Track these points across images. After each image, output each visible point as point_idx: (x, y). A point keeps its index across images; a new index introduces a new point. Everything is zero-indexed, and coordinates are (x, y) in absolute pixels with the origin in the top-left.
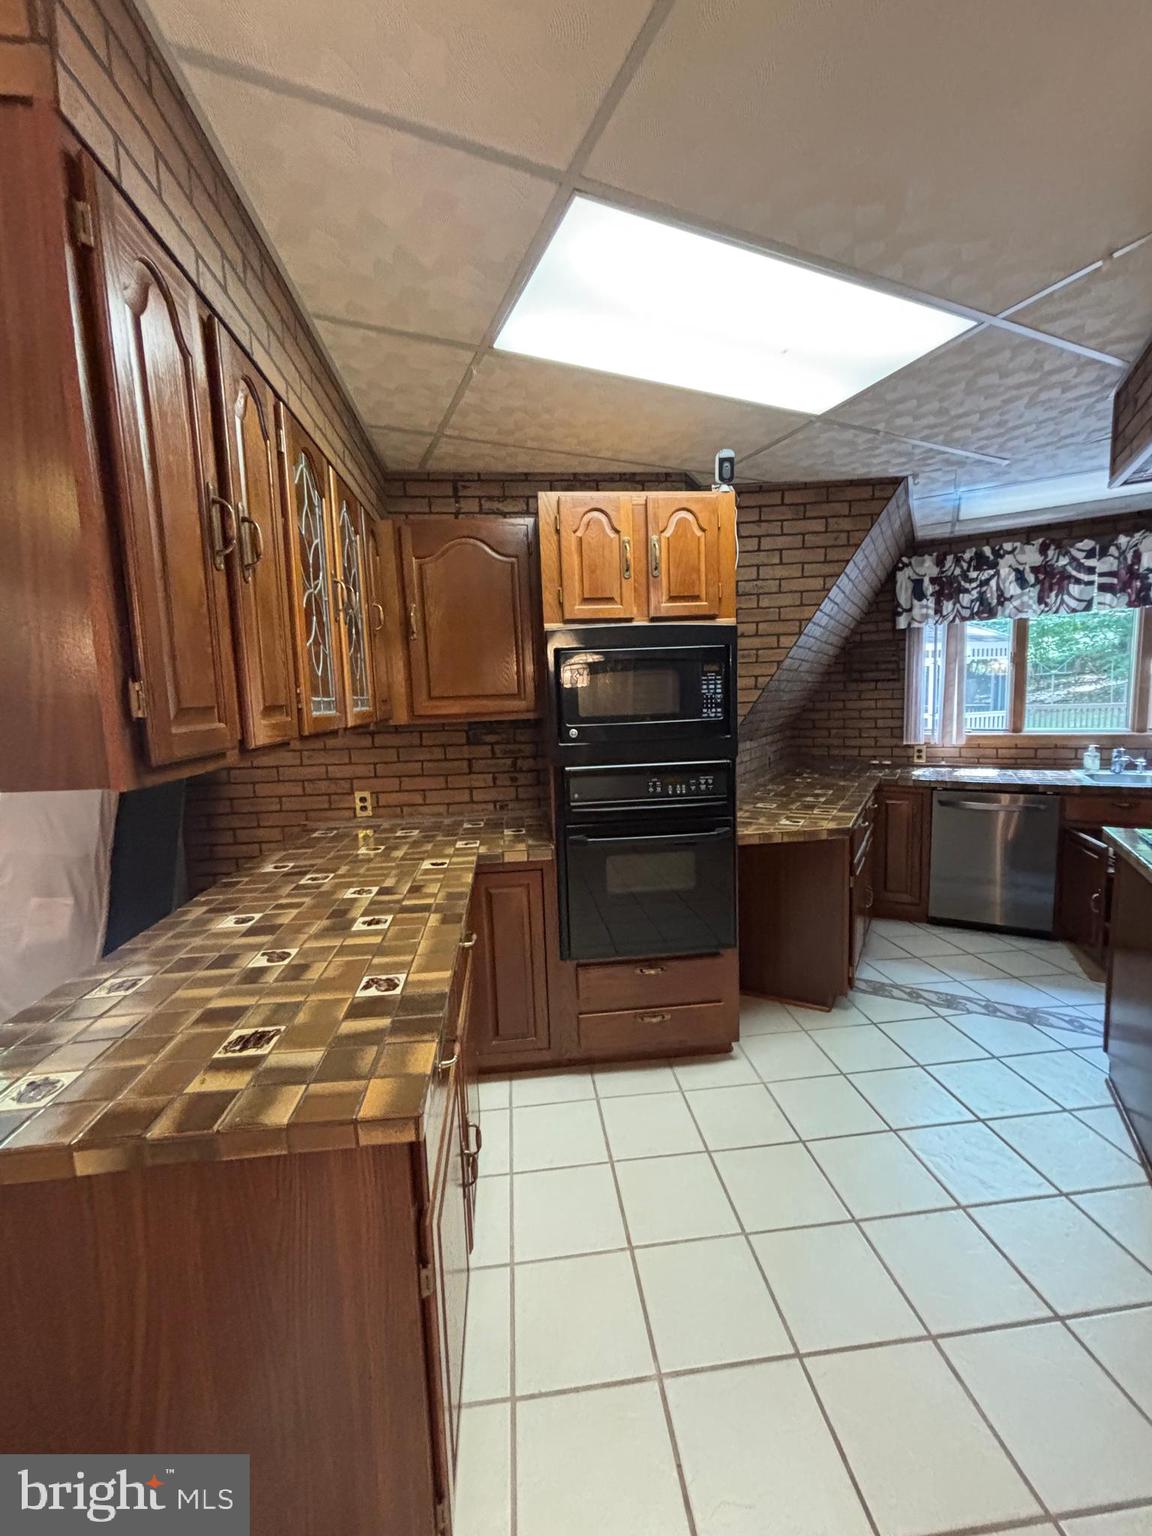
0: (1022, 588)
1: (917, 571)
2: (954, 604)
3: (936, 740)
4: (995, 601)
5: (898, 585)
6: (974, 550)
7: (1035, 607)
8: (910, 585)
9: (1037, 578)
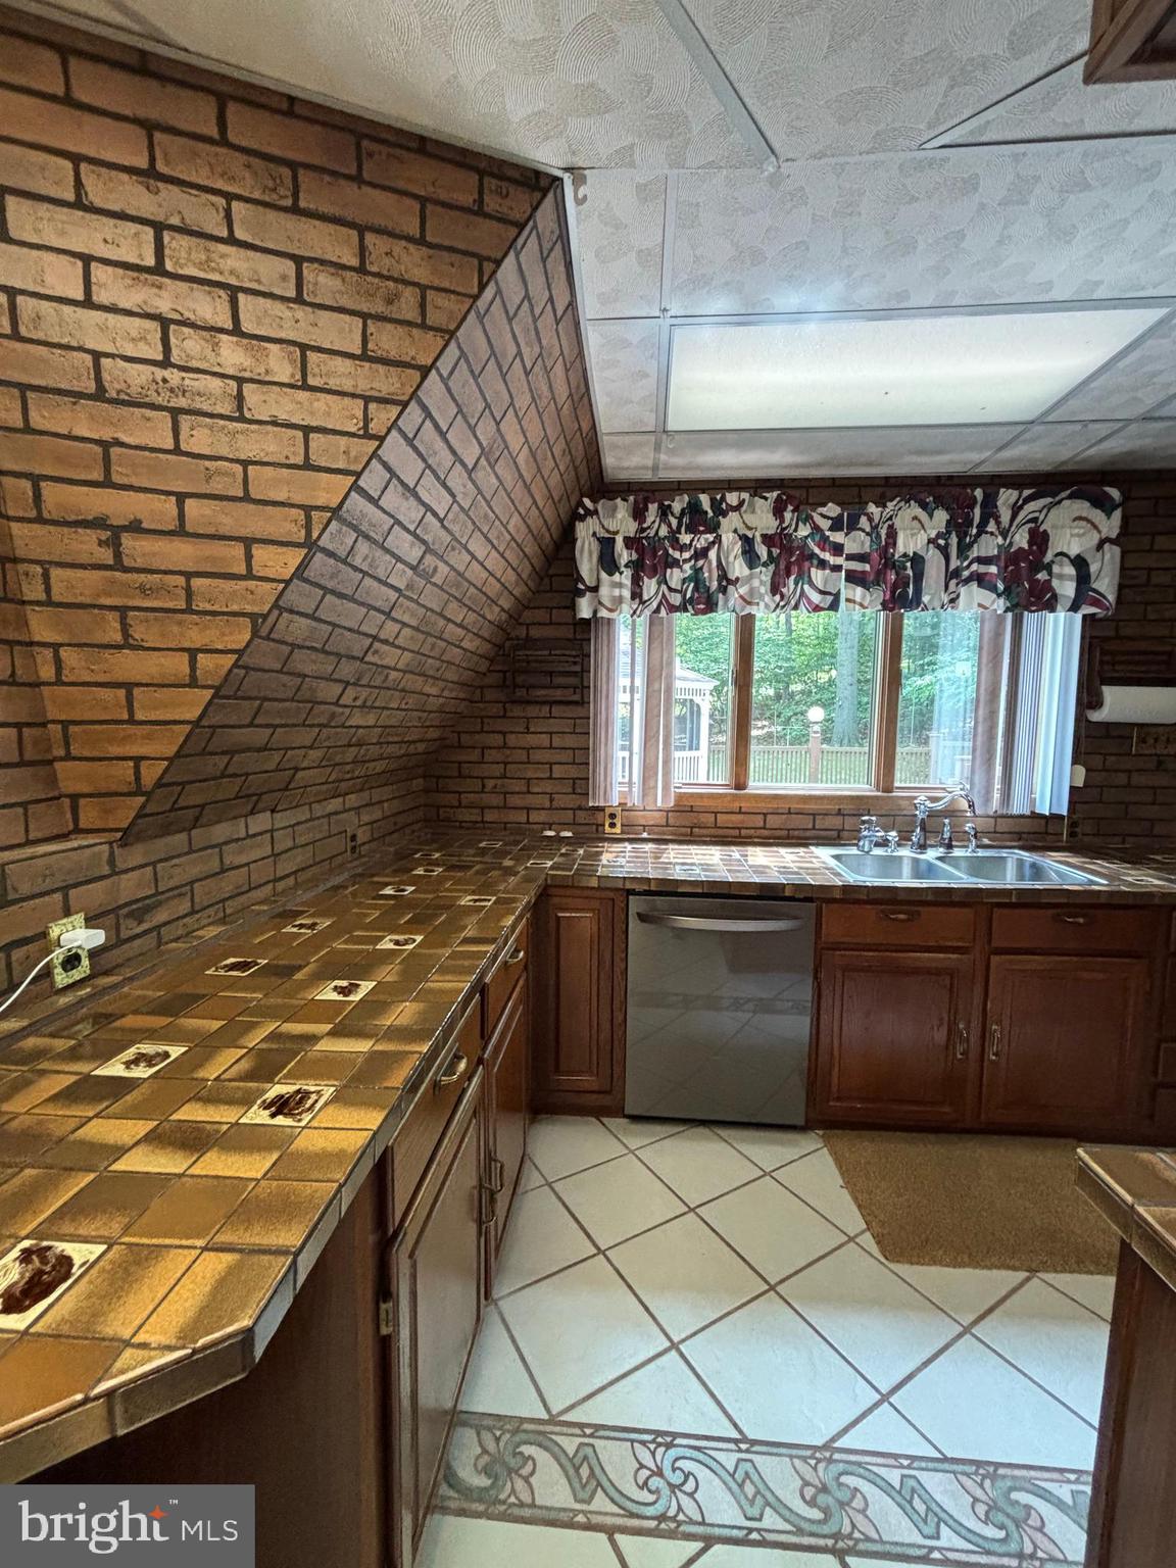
0: (751, 568)
1: (606, 524)
2: (659, 584)
3: (635, 799)
4: (715, 585)
5: (579, 544)
6: (686, 498)
7: (767, 599)
8: (595, 547)
9: (770, 553)
